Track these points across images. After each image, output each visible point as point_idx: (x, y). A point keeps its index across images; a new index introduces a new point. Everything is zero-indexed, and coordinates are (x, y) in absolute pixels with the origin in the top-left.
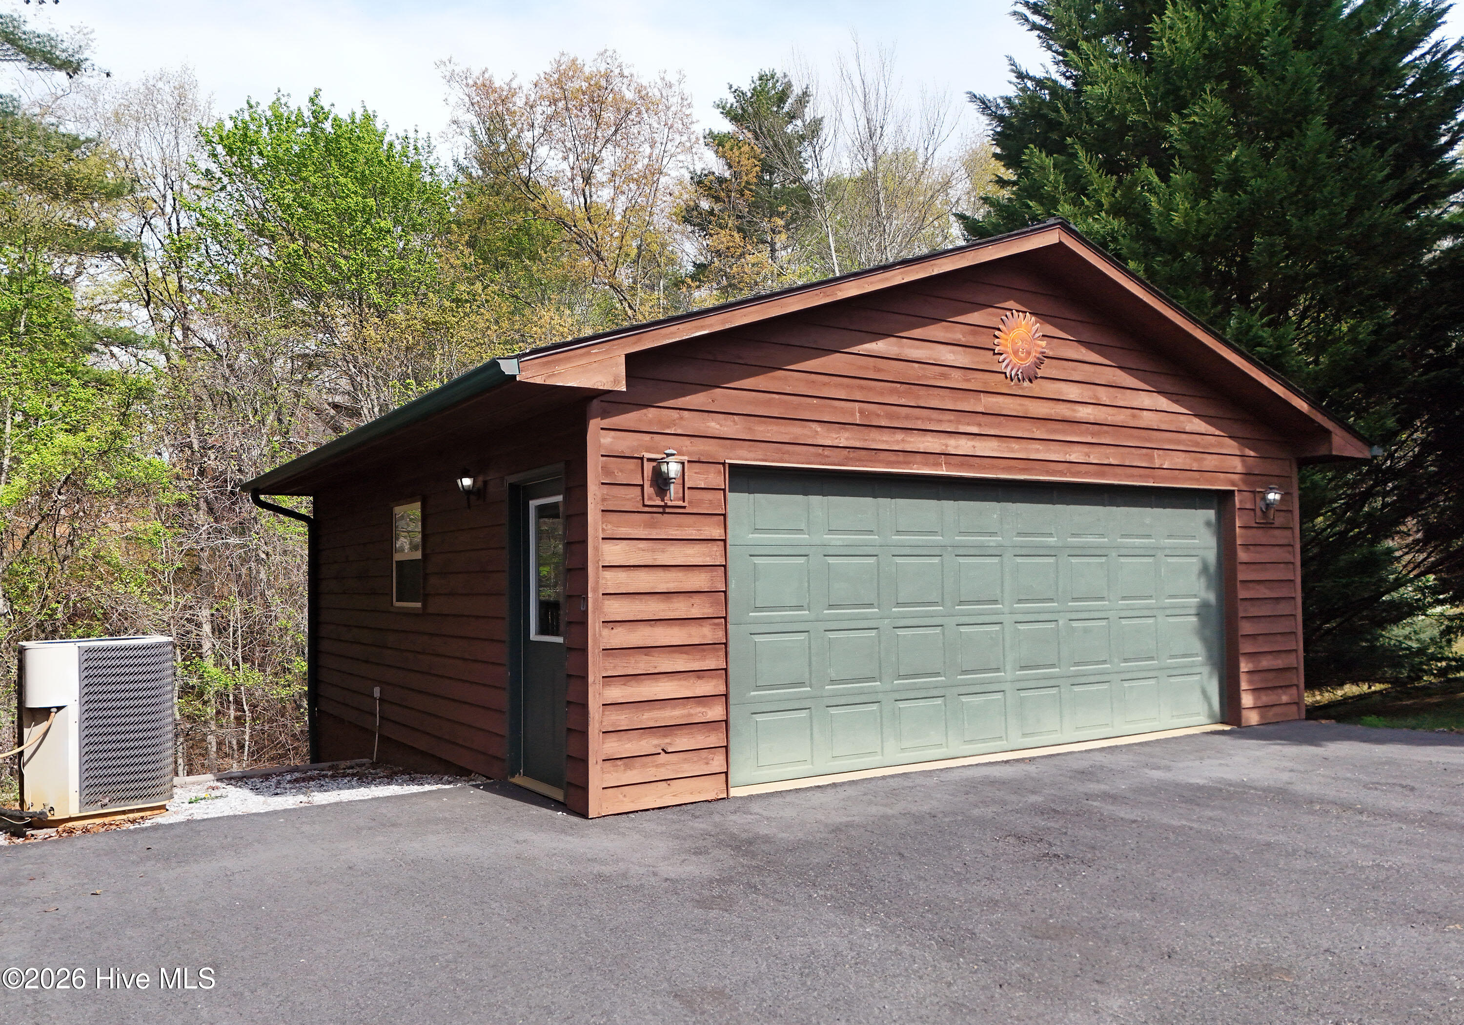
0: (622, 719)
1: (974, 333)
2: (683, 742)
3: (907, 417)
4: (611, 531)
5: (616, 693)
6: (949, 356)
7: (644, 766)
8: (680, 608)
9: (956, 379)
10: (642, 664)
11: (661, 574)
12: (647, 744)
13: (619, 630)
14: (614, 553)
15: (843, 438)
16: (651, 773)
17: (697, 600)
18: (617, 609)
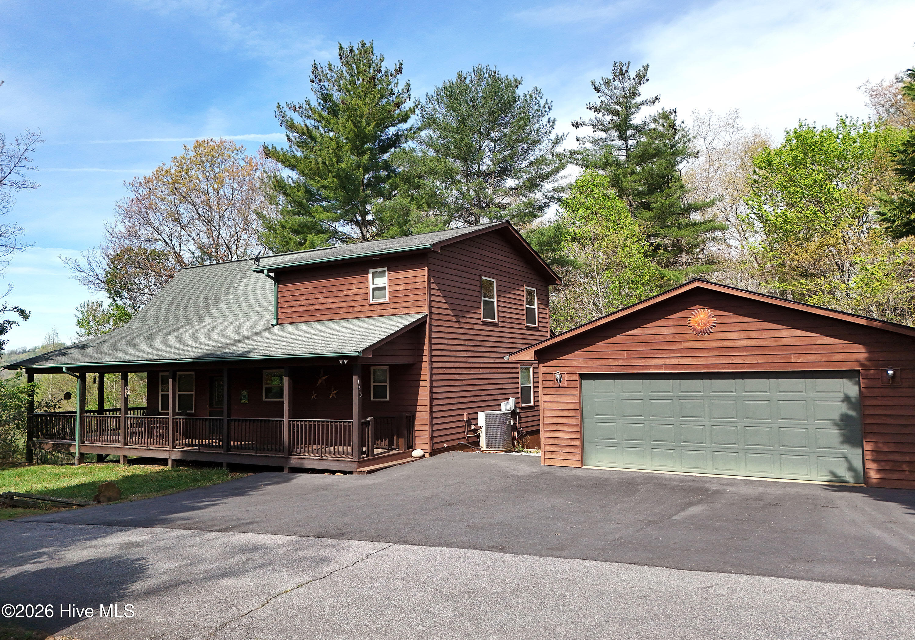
0: (550, 441)
1: (678, 321)
2: (567, 450)
3: (647, 354)
4: (546, 392)
5: (548, 434)
6: (666, 331)
7: (557, 454)
8: (565, 414)
9: (669, 338)
10: (554, 428)
11: (560, 404)
12: (557, 449)
13: (549, 418)
14: (547, 398)
15: (620, 363)
16: (558, 457)
17: (570, 411)
18: (548, 413)
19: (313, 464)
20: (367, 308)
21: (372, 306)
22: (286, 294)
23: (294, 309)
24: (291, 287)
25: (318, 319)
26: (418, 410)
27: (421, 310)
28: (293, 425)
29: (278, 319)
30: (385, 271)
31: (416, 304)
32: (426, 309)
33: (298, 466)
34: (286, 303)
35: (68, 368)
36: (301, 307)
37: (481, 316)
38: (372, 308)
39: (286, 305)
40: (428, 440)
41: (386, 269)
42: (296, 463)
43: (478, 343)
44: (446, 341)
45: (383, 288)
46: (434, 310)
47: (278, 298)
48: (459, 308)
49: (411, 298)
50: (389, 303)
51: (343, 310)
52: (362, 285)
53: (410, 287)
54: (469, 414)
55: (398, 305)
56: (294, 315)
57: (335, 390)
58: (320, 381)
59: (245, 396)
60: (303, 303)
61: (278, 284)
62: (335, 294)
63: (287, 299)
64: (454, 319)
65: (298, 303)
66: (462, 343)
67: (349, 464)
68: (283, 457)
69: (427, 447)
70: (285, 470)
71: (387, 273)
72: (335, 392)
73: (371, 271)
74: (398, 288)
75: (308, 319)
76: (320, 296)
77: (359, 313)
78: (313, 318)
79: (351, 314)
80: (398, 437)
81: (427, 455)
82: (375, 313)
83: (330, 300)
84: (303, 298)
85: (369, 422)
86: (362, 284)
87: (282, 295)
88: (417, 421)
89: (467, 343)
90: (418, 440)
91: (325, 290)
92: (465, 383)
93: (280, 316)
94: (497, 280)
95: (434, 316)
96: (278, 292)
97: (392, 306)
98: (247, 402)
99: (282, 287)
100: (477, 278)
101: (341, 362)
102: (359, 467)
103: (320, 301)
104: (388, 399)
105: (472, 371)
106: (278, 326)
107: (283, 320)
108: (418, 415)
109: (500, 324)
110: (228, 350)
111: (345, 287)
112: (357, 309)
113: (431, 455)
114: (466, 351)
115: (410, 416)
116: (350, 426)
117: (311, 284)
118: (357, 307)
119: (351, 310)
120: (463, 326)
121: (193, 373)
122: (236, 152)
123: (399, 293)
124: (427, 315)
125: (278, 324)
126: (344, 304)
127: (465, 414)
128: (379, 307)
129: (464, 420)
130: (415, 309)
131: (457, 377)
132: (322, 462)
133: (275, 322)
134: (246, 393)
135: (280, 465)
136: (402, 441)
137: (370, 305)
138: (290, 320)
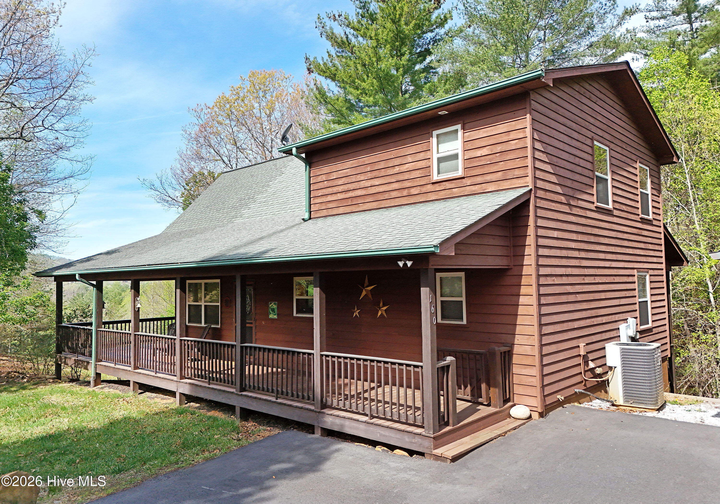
19: (357, 429)
20: (430, 188)
21: (437, 185)
22: (320, 179)
23: (329, 198)
24: (326, 169)
25: (361, 209)
26: (516, 342)
27: (520, 182)
28: (327, 362)
29: (310, 212)
30: (456, 131)
31: (510, 174)
32: (529, 180)
33: (336, 429)
34: (320, 191)
35: (81, 275)
36: (339, 194)
37: (594, 199)
38: (437, 187)
39: (320, 193)
40: (537, 392)
41: (459, 127)
42: (333, 423)
43: (592, 239)
44: (555, 234)
45: (455, 157)
46: (540, 184)
47: (310, 185)
48: (569, 183)
49: (501, 166)
50: (463, 178)
51: (394, 194)
52: (421, 156)
53: (499, 148)
54: (587, 344)
55: (479, 179)
56: (331, 205)
57: (384, 305)
58: (364, 293)
59: (273, 310)
60: (341, 189)
61: (310, 167)
62: (383, 173)
63: (321, 185)
64: (563, 199)
65: (335, 190)
66: (574, 236)
67: (417, 439)
68: (313, 411)
69: (536, 403)
70: (316, 431)
71: (460, 133)
72: (385, 308)
73: (435, 133)
74: (479, 153)
75: (348, 209)
76: (362, 178)
77: (418, 196)
78: (354, 209)
79: (406, 198)
80: (489, 385)
81: (535, 416)
82: (442, 195)
83: (376, 182)
84: (340, 182)
85: (448, 367)
86: (422, 154)
87: (314, 181)
88: (515, 359)
89: (580, 237)
90: (517, 389)
91: (369, 169)
92: (580, 297)
93: (313, 208)
94: (611, 149)
95: (540, 194)
96: (310, 177)
97: (468, 181)
98: (276, 317)
99: (315, 171)
100: (589, 142)
101: (401, 264)
102: (436, 447)
103: (363, 184)
104: (465, 322)
105: (587, 280)
106: (310, 221)
107: (316, 213)
108: (516, 349)
109: (616, 213)
110: (242, 251)
111: (397, 162)
112: (414, 191)
113: (541, 415)
114: (579, 250)
115: (505, 352)
116: (416, 373)
117: (351, 163)
118: (415, 188)
119: (405, 193)
120: (575, 211)
121: (218, 281)
122: (285, 80)
123: (481, 161)
124: (531, 190)
125: (310, 219)
126: (396, 186)
127: (582, 345)
128: (448, 185)
129: (580, 355)
130: (509, 182)
131: (570, 289)
132: (372, 428)
133: (306, 216)
134: (275, 307)
135: (309, 422)
136: (495, 393)
137: (433, 183)
138: (325, 213)
